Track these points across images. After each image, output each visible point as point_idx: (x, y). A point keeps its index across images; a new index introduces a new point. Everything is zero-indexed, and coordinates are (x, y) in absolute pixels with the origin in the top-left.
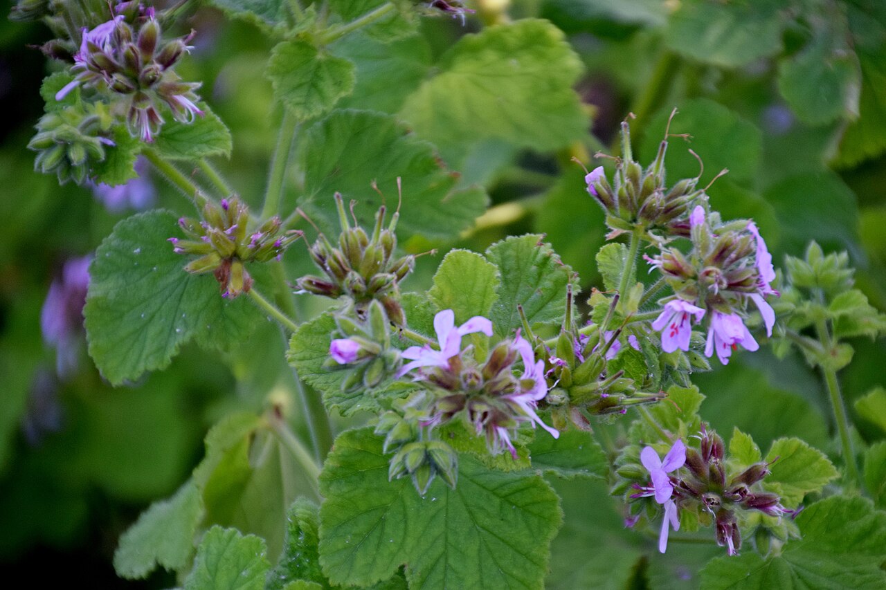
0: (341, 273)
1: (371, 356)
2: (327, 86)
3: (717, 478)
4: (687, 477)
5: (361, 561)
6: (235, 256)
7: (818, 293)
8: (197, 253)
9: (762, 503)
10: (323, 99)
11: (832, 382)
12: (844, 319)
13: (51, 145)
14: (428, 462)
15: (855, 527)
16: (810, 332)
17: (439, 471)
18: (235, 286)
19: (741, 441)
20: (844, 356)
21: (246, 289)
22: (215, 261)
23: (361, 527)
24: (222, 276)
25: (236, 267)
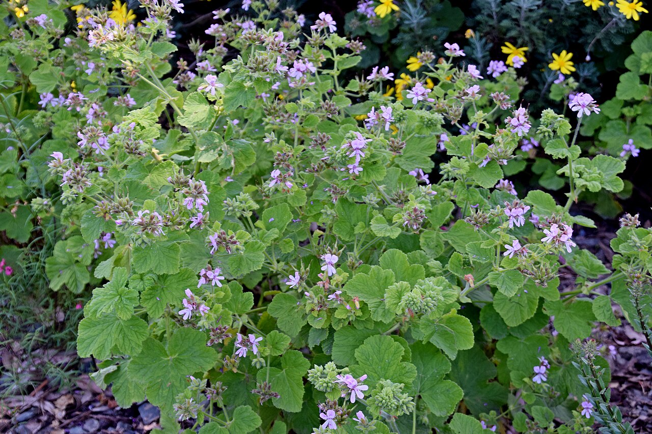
0: (118, 208)
1: (126, 222)
2: (121, 175)
3: (225, 239)
4: (219, 240)
5: (143, 268)
6: (106, 212)
7: (244, 202)
8: (98, 213)
9: (235, 243)
10: (120, 178)
11: (250, 220)
12: (249, 206)
13: (65, 199)
14: (143, 242)
15: (257, 246)
16: (244, 210)
17: (146, 243)
18: (107, 218)
19: (231, 232)
20: (251, 213)
21: (110, 218)
22: (102, 214)
23: (142, 261)
24: (105, 217)
25: (107, 214)
